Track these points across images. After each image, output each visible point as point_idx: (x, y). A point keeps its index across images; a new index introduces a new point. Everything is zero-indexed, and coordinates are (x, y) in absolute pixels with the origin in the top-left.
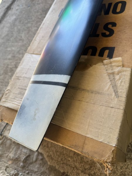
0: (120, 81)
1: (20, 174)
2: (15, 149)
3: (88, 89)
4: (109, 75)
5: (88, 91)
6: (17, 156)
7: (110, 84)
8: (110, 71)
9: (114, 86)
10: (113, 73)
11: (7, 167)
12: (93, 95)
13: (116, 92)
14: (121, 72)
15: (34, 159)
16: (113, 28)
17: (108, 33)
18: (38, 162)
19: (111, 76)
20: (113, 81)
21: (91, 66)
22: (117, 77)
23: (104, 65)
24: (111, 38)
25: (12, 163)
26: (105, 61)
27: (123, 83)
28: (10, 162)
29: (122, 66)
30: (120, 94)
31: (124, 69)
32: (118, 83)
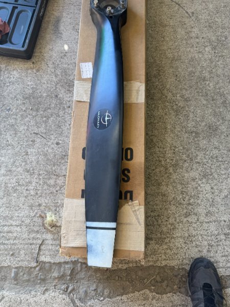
1: (70, 285)
2: (57, 268)
3: (124, 222)
4: (133, 211)
5: (124, 224)
6: (62, 274)
7: (134, 218)
9: (137, 219)
10: (135, 211)
11: (55, 286)
12: (128, 226)
13: (139, 222)
14: (139, 209)
15: (79, 270)
16: (129, 174)
17: (126, 179)
18: (83, 270)
19: (135, 213)
20: (136, 215)
21: (122, 206)
22: (138, 213)
23: (129, 205)
24: (128, 183)
25: (59, 281)
26: (130, 203)
28: (56, 281)
29: (139, 205)
30: (141, 223)
31: (141, 207)
32: (139, 216)
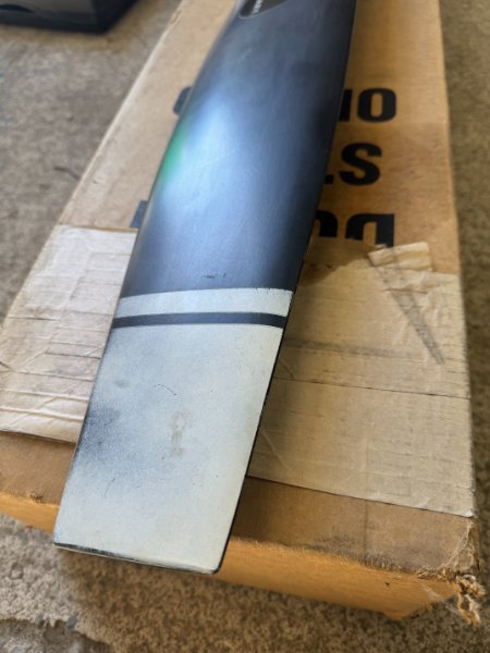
0: (436, 311)
3: (338, 341)
4: (397, 294)
5: (339, 349)
8: (397, 285)
9: (422, 328)
10: (408, 291)
12: (361, 360)
13: (432, 346)
14: (431, 287)
16: (374, 160)
17: (360, 173)
19: (405, 299)
20: (412, 312)
22: (424, 302)
23: (372, 264)
24: (373, 187)
26: (376, 255)
27: (445, 320)
29: (431, 269)
30: (445, 351)
31: (440, 276)
32: (432, 319)
